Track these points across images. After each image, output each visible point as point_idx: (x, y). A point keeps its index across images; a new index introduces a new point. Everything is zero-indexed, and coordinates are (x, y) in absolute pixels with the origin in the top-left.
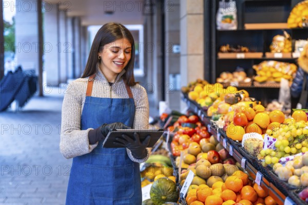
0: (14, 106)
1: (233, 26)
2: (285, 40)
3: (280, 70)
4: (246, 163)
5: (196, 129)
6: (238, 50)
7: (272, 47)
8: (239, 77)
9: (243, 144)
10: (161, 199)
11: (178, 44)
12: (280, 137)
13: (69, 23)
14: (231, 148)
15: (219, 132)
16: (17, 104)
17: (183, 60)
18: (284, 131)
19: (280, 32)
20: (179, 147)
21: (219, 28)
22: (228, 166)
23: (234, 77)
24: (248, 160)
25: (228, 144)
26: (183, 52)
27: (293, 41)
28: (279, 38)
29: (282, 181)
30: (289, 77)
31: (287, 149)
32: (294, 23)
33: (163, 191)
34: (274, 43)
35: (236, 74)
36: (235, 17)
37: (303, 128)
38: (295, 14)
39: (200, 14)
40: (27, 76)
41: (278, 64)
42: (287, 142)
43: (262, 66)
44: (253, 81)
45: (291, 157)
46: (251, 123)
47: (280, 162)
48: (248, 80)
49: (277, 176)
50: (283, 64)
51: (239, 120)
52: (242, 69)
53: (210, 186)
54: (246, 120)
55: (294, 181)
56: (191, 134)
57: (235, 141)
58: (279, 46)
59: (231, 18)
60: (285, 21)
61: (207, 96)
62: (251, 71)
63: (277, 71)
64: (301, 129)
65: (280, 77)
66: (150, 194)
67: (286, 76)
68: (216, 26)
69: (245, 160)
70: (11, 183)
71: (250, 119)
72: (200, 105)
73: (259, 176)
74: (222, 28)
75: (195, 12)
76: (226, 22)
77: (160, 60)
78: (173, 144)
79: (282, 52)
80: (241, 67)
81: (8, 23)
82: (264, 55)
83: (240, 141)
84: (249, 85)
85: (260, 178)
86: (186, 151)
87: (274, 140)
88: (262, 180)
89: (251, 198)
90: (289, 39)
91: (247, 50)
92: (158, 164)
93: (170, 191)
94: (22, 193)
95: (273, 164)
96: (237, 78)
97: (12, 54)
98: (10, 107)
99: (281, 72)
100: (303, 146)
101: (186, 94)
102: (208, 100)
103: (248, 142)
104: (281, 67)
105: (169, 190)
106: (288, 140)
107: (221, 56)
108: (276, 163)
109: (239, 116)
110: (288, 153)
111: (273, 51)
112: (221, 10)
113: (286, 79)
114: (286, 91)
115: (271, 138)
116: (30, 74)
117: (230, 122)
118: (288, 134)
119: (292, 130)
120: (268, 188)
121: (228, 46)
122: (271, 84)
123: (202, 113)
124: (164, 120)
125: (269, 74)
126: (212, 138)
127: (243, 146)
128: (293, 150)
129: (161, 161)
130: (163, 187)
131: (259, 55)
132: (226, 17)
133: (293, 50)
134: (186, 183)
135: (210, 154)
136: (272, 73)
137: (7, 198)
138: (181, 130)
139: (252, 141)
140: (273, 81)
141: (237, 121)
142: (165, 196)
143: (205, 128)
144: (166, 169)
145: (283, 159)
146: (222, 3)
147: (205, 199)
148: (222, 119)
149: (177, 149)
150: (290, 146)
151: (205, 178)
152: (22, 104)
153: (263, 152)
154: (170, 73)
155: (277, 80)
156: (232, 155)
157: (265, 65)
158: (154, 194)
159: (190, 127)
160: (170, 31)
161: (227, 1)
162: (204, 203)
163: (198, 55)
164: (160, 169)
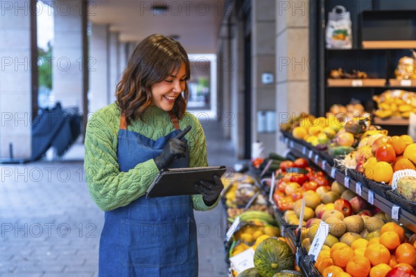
0: (50, 154)
1: (347, 44)
2: (414, 63)
3: (409, 102)
4: (400, 212)
5: (308, 175)
6: (354, 76)
7: (397, 72)
8: (355, 113)
9: (393, 186)
10: (271, 267)
13: (122, 50)
14: (370, 195)
16: (54, 152)
17: (280, 89)
19: (407, 53)
20: (286, 198)
21: (329, 46)
23: (348, 111)
24: (404, 208)
28: (407, 61)
33: (273, 255)
34: (400, 67)
35: (350, 107)
36: (349, 32)
39: (304, 28)
40: (69, 116)
41: (406, 95)
43: (384, 97)
44: (373, 116)
46: (400, 157)
50: (412, 94)
51: (385, 154)
52: (357, 101)
56: (301, 182)
57: (380, 183)
58: (406, 71)
59: (345, 33)
60: (413, 39)
61: (319, 132)
62: (370, 104)
63: (405, 104)
65: (408, 111)
66: (254, 261)
68: (325, 43)
69: (398, 208)
70: (49, 253)
71: (399, 152)
72: (310, 144)
74: (332, 46)
75: (297, 25)
76: (338, 38)
77: (242, 96)
78: (277, 196)
79: (410, 78)
80: (356, 98)
81: (42, 50)
82: (388, 83)
83: (389, 182)
89: (411, 261)
91: (365, 76)
92: (257, 222)
93: (283, 255)
94: (65, 267)
96: (352, 112)
97: (47, 90)
98: (45, 156)
99: (410, 105)
102: (323, 137)
103: (404, 182)
104: (409, 98)
105: (281, 255)
107: (332, 83)
109: (384, 148)
111: (399, 78)
112: (332, 23)
116: (72, 113)
117: (366, 160)
121: (340, 70)
122: (397, 120)
123: (314, 154)
124: (258, 166)
125: (394, 107)
126: (335, 185)
127: (394, 188)
129: (260, 218)
130: (272, 250)
131: (381, 83)
132: (338, 32)
134: (318, 240)
135: (339, 204)
136: (398, 106)
137: (44, 272)
138: (287, 177)
139: (409, 181)
140: (399, 116)
142: (276, 263)
143: (321, 173)
144: (268, 229)
146: (332, 14)
148: (351, 156)
149: (284, 201)
151: (338, 235)
152: (61, 152)
154: (258, 110)
155: (405, 115)
156: (372, 203)
157: (389, 96)
158: (260, 261)
159: (299, 173)
160: (259, 55)
161: (339, 11)
162: (344, 269)
163: (302, 81)
164: (261, 229)
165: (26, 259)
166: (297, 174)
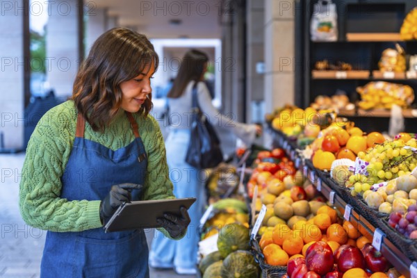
1: (331, 36)
2: (398, 55)
3: (391, 93)
4: (335, 197)
5: (280, 164)
7: (381, 64)
8: (340, 103)
9: (331, 174)
10: (232, 249)
11: (262, 60)
12: (374, 160)
14: (319, 182)
15: (306, 164)
18: (378, 152)
19: (391, 45)
21: (314, 38)
22: (314, 204)
23: (333, 103)
24: (337, 193)
25: (316, 177)
26: (268, 70)
27: (408, 56)
28: (391, 53)
29: (371, 210)
30: (402, 103)
31: (381, 174)
32: (409, 33)
33: (234, 238)
34: (383, 59)
35: (336, 99)
36: (334, 24)
37: (400, 147)
38: (409, 22)
39: (289, 19)
41: (389, 87)
42: (380, 165)
43: (368, 89)
44: (357, 108)
45: (385, 183)
46: (343, 148)
47: (372, 189)
48: (351, 107)
49: (367, 204)
50: (394, 86)
51: (329, 145)
52: (343, 92)
53: (291, 228)
54: (337, 145)
55: (385, 208)
56: (273, 171)
57: (323, 171)
58: (390, 63)
59: (329, 25)
60: (398, 31)
61: (296, 123)
62: (355, 96)
63: (387, 95)
64: (398, 149)
65: (390, 103)
66: (218, 243)
67: (398, 102)
68: (310, 36)
69: (334, 193)
71: (343, 144)
72: (286, 135)
73: (348, 209)
74: (317, 38)
75: (283, 17)
76: (323, 30)
77: (241, 85)
78: (250, 185)
79: (393, 70)
80: (342, 89)
82: (371, 75)
83: (329, 171)
84: (352, 114)
85: (349, 212)
86: (265, 190)
87: (367, 164)
88: (351, 213)
89: (339, 239)
90: (402, 54)
92: (230, 210)
95: (363, 191)
96: (336, 103)
97: (42, 76)
99: (392, 97)
100: (399, 170)
101: (270, 122)
102: (297, 129)
103: (338, 170)
104: (392, 90)
105: (241, 238)
106: (382, 162)
107: (317, 75)
108: (367, 189)
109: (329, 139)
110: (382, 179)
111: (383, 70)
112: (317, 15)
113: (398, 105)
114: (398, 121)
115: (363, 162)
117: (318, 149)
118: (382, 156)
119: (388, 151)
120: (356, 222)
122: (379, 112)
123: (288, 144)
125: (377, 99)
126: (299, 174)
128: (388, 175)
129: (236, 206)
130: (234, 234)
131: (364, 74)
132: (322, 24)
133: (408, 68)
134: (258, 221)
135: (294, 191)
136: (381, 97)
138: (261, 166)
139: (342, 169)
140: (381, 108)
141: (325, 146)
142: (236, 245)
143: (291, 163)
145: (376, 186)
147: (283, 241)
150: (384, 170)
151: (286, 218)
153: (352, 178)
154: (253, 100)
155: (388, 107)
156: (319, 190)
157: (372, 87)
158: (221, 244)
159: (273, 163)
160: (253, 45)
161: (325, 3)
162: (281, 247)
163: (287, 72)
164: (233, 216)
165: (12, 249)
166: (270, 164)
